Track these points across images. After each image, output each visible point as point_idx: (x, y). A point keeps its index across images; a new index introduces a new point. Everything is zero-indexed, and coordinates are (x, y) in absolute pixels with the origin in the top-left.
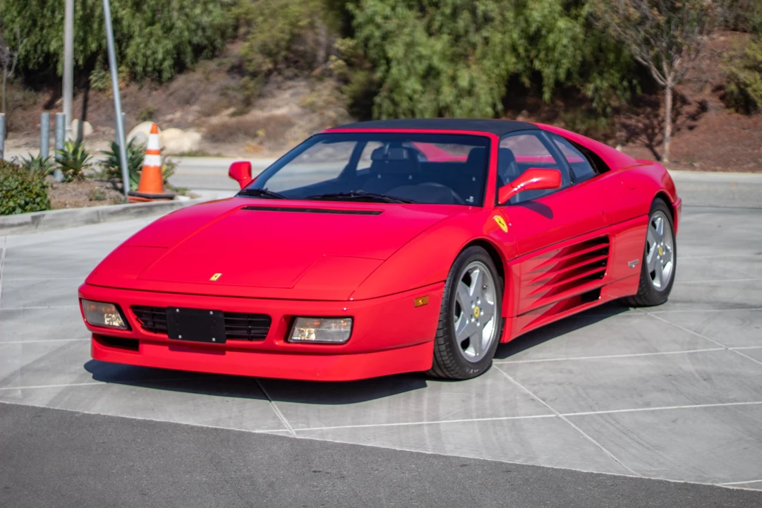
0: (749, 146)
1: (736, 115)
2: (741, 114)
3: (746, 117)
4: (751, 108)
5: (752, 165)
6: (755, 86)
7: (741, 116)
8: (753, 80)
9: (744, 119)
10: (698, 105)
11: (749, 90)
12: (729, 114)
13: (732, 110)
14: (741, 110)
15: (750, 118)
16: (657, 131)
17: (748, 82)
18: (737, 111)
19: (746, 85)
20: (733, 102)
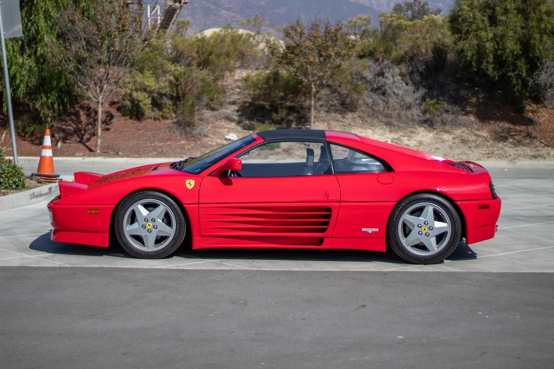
0: (147, 141)
1: (131, 121)
2: (135, 120)
3: (139, 122)
4: (140, 116)
5: (155, 153)
6: (144, 102)
7: (135, 122)
8: (143, 98)
9: (136, 123)
10: (106, 115)
11: (141, 104)
12: (126, 120)
13: (128, 117)
14: (134, 117)
15: (141, 122)
16: (83, 132)
17: (140, 99)
18: (131, 118)
19: (139, 101)
20: (128, 113)
